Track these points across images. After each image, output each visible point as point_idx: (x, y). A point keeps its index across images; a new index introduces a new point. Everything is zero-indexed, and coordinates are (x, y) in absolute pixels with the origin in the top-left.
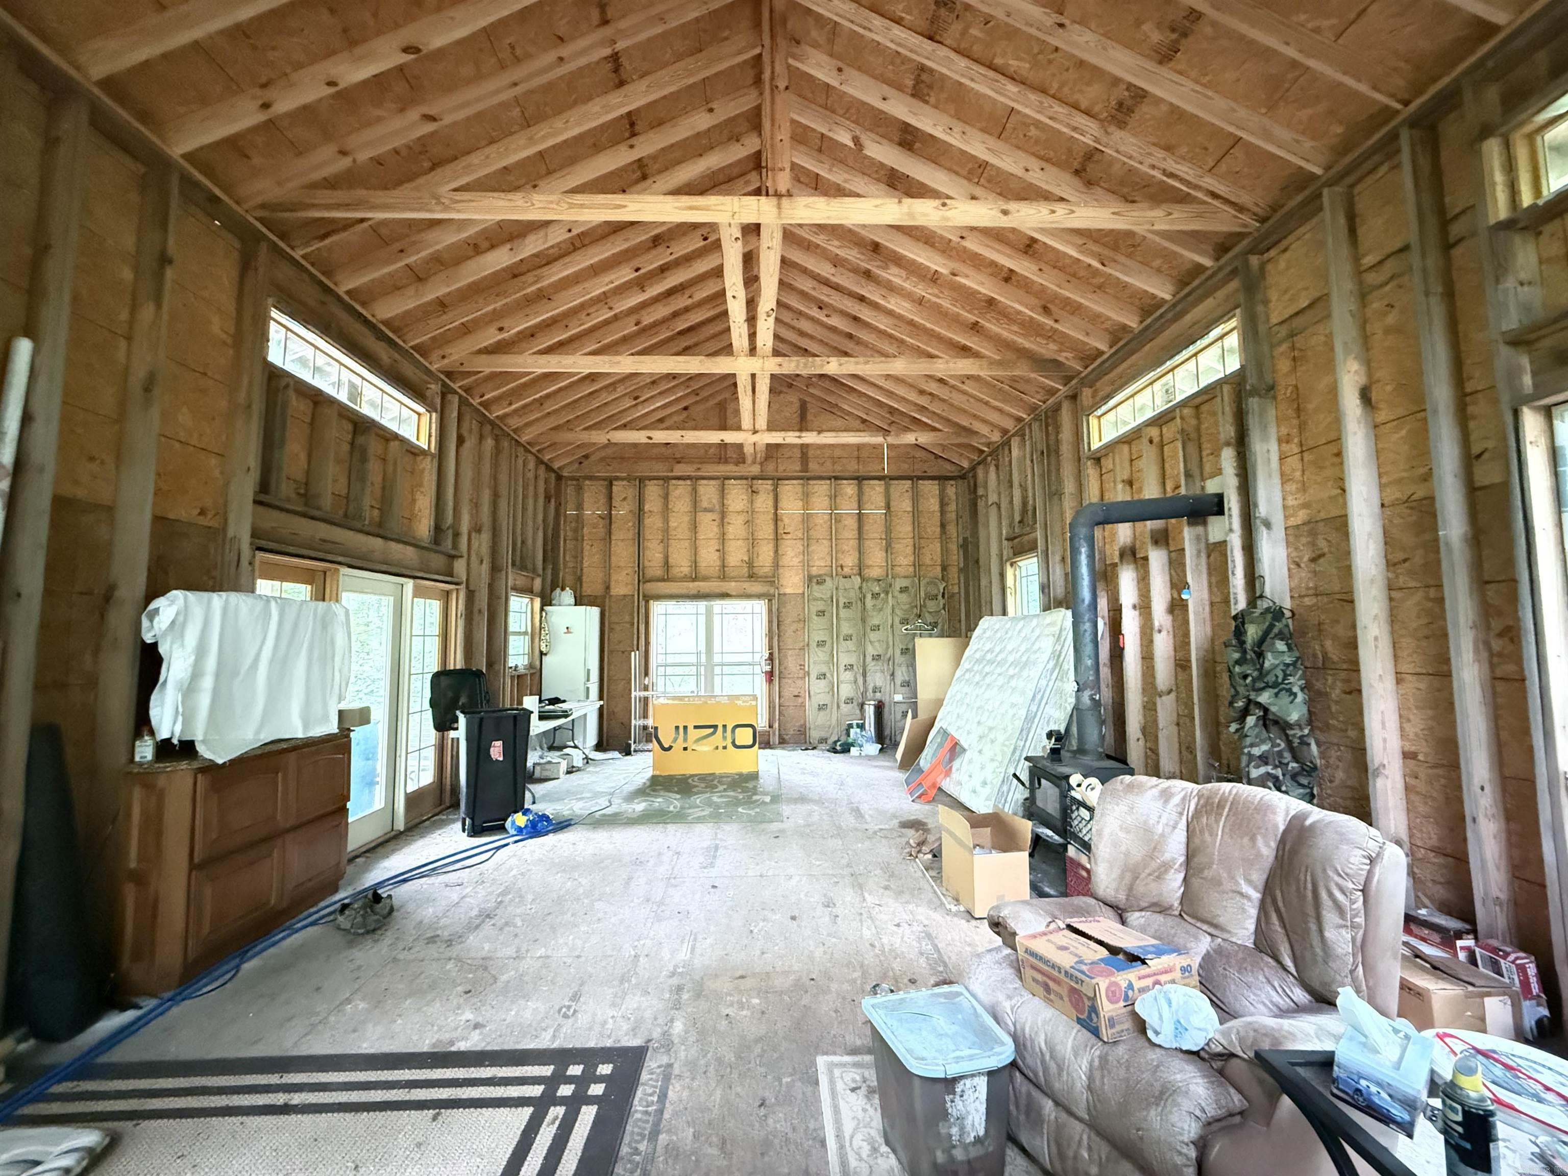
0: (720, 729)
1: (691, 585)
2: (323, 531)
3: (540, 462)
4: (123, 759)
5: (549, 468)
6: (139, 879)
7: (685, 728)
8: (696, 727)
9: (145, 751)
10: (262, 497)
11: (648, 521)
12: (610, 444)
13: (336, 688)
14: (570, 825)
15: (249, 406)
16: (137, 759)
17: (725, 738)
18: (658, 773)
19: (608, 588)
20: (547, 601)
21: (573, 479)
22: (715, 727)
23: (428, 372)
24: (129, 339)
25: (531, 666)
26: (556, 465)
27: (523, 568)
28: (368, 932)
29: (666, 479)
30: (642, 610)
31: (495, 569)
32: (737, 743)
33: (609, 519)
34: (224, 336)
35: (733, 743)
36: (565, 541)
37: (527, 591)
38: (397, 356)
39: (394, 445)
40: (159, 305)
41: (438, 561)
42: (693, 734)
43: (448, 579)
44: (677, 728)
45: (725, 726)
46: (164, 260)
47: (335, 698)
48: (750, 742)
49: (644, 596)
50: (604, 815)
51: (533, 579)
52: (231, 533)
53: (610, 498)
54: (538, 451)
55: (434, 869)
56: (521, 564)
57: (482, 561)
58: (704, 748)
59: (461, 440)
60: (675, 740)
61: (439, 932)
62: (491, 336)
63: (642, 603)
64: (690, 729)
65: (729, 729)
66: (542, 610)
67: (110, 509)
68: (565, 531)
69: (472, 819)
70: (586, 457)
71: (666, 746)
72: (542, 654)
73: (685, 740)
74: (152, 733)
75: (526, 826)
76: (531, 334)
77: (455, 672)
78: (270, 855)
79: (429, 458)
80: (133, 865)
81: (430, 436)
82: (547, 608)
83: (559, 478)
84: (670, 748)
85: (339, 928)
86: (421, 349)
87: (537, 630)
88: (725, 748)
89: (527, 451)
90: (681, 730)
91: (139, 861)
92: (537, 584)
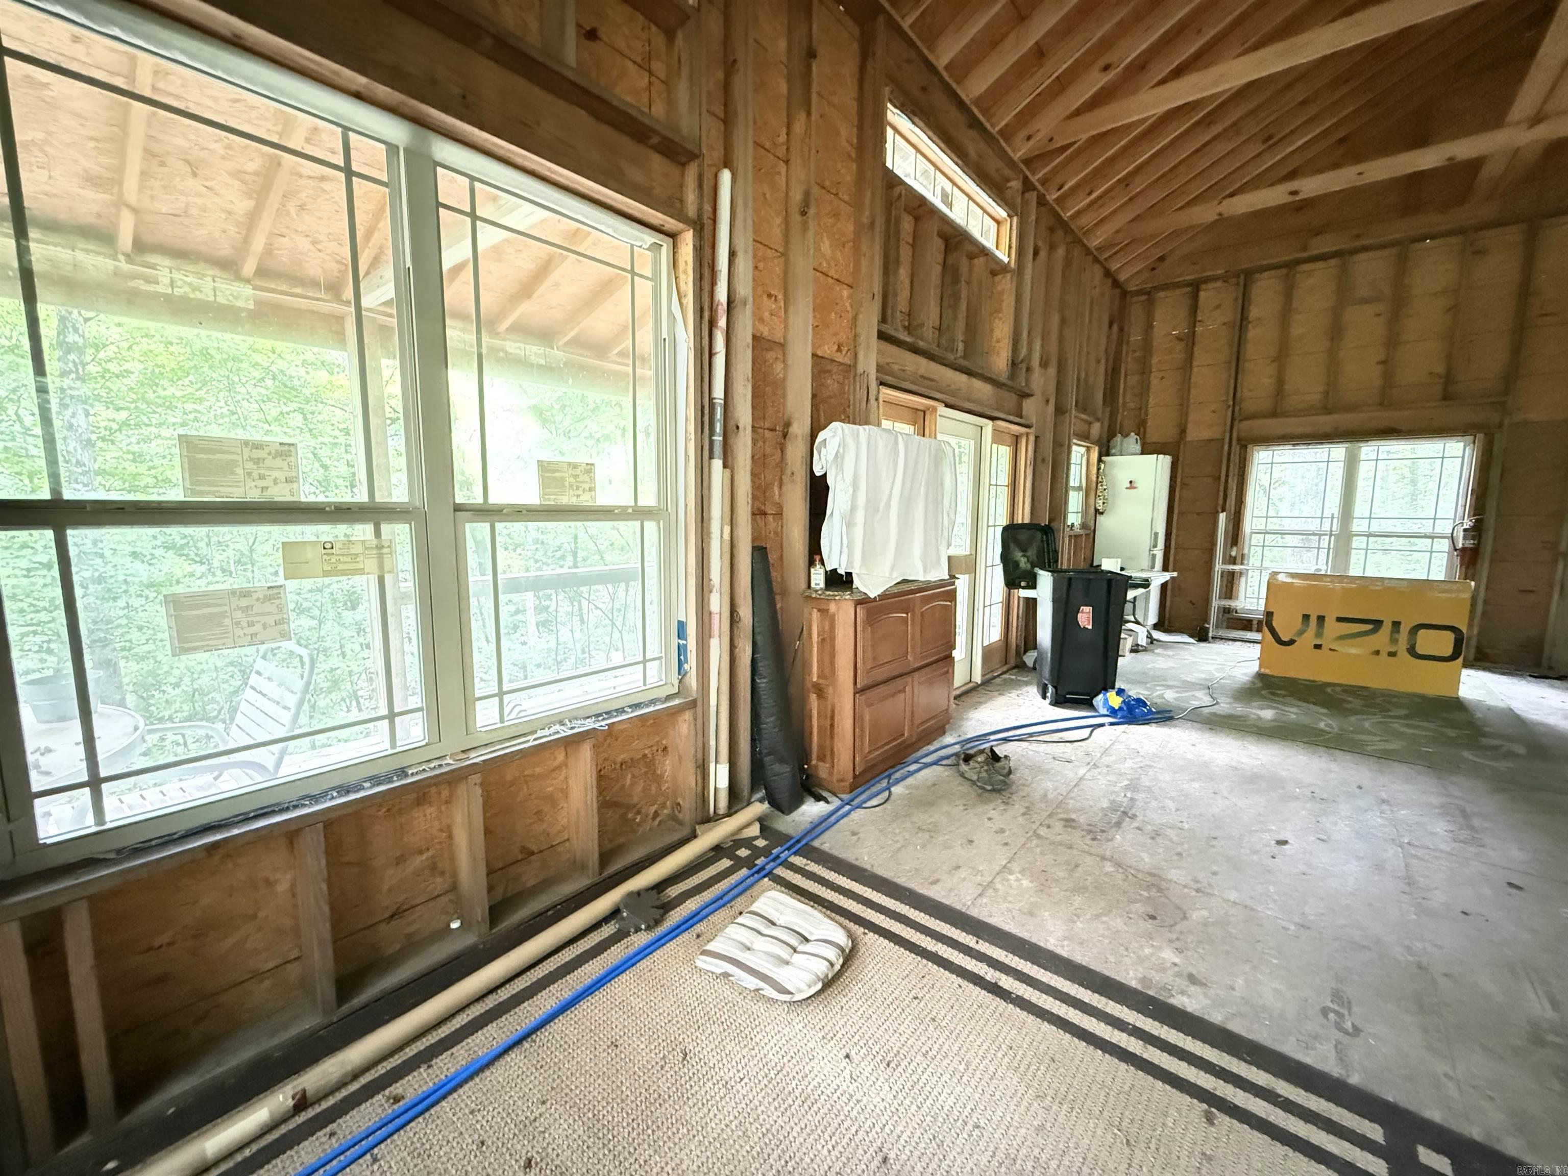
0: (1387, 628)
1: (1322, 419)
2: (923, 365)
3: (1108, 273)
4: (803, 586)
5: (1116, 284)
6: (820, 692)
7: (1321, 619)
8: (1340, 619)
9: (818, 578)
10: (885, 328)
11: (1252, 333)
12: (1221, 220)
13: (946, 534)
14: (1171, 718)
15: (872, 224)
16: (813, 585)
17: (1394, 641)
18: (1267, 671)
19: (1183, 431)
20: (1106, 451)
21: (1140, 293)
22: (1378, 623)
23: (1011, 163)
24: (787, 162)
25: (1084, 526)
26: (1122, 277)
27: (1084, 410)
28: (993, 790)
29: (1291, 265)
30: (1235, 458)
31: (1060, 410)
32: (1420, 650)
33: (1190, 340)
34: (849, 148)
35: (1412, 651)
36: (1126, 376)
37: (1084, 437)
38: (982, 146)
39: (979, 262)
40: (809, 114)
41: (1010, 399)
42: (1332, 628)
43: (1017, 420)
44: (1306, 617)
45: (1396, 625)
46: (811, 54)
47: (945, 543)
48: (1448, 652)
49: (1239, 440)
50: (1214, 714)
51: (1090, 423)
52: (860, 369)
53: (1194, 309)
54: (1106, 259)
55: (1031, 735)
56: (1083, 407)
57: (1048, 401)
58: (1353, 650)
59: (1036, 253)
60: (1301, 633)
61: (1073, 816)
62: (1095, 82)
63: (1236, 449)
64: (1330, 622)
65: (1405, 629)
66: (1100, 461)
67: (783, 346)
68: (1127, 363)
69: (1055, 687)
70: (1162, 259)
71: (1285, 638)
72: (1097, 511)
73: (1319, 634)
74: (822, 562)
75: (1120, 709)
76: (1140, 66)
77: (1023, 526)
78: (903, 690)
79: (1009, 276)
80: (815, 679)
81: (1010, 247)
82: (1104, 458)
83: (1125, 294)
84: (1291, 642)
85: (962, 775)
86: (1007, 133)
87: (1094, 485)
88: (1392, 654)
89: (1096, 260)
90: (1313, 621)
91: (818, 677)
92: (1096, 429)
